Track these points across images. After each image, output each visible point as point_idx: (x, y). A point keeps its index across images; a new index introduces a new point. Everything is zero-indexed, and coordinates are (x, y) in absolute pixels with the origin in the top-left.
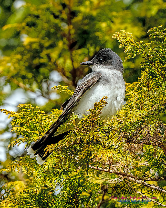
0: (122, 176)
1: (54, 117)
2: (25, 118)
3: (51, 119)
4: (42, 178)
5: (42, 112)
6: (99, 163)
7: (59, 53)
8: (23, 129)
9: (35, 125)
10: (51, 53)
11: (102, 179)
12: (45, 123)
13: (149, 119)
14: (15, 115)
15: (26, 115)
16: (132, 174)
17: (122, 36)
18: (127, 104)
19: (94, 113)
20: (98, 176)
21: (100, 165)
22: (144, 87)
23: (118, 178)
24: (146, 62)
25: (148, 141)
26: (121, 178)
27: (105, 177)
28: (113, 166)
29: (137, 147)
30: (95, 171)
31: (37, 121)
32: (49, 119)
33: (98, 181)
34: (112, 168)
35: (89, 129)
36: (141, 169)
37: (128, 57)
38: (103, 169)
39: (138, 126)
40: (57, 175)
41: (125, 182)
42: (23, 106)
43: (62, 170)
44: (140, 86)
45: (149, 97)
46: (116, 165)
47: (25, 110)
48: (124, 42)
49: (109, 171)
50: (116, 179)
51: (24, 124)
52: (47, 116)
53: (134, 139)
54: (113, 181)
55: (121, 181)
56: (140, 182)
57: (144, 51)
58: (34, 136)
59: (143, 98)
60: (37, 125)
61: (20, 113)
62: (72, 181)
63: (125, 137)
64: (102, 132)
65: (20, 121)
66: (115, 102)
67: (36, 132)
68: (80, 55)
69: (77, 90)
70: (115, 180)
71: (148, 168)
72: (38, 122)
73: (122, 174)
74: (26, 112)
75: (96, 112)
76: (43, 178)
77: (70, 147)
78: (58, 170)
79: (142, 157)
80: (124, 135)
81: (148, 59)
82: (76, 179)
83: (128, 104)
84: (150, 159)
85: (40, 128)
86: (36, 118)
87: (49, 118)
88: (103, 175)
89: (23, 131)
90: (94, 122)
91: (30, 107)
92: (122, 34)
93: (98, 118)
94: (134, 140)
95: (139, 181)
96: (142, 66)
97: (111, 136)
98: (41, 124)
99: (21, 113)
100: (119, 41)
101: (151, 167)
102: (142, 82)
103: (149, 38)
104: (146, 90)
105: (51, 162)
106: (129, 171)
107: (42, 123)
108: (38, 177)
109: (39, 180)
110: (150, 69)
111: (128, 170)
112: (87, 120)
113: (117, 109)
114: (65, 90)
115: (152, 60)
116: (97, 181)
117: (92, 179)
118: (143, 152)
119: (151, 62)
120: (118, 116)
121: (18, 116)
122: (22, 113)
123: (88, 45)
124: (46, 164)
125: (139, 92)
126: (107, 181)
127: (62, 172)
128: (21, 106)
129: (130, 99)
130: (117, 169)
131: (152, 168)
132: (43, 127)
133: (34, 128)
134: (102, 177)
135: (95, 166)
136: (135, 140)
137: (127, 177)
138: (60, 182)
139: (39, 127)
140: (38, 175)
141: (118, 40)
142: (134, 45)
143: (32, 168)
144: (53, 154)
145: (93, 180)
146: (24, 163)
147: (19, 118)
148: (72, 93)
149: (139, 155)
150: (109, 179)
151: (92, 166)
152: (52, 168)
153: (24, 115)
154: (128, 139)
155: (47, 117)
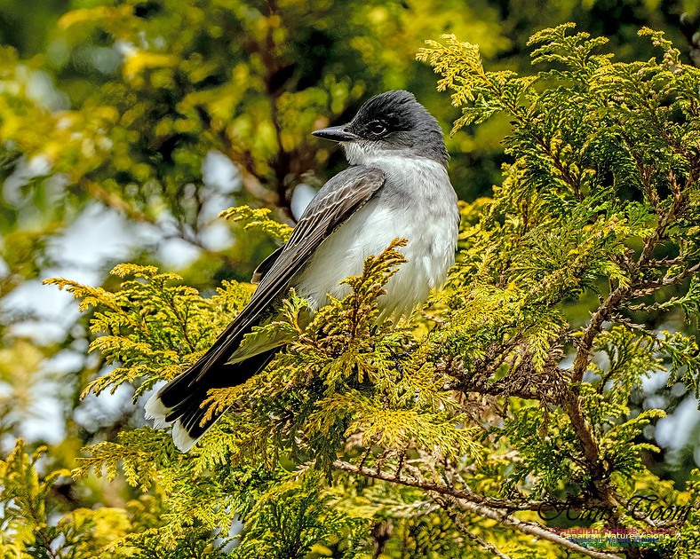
0: (436, 495)
1: (226, 305)
2: (134, 307)
3: (215, 314)
4: (188, 500)
5: (189, 290)
6: (368, 454)
7: (237, 102)
8: (127, 344)
9: (167, 330)
10: (213, 101)
11: (374, 504)
12: (197, 324)
13: (529, 316)
14: (103, 298)
15: (137, 299)
16: (468, 488)
17: (446, 54)
18: (457, 267)
19: (363, 290)
20: (360, 493)
21: (370, 459)
22: (511, 213)
23: (424, 499)
24: (523, 137)
25: (523, 384)
26: (435, 500)
27: (383, 498)
28: (410, 464)
29: (487, 403)
30: (352, 479)
31: (173, 319)
32: (211, 313)
33: (360, 508)
34: (407, 470)
35: (343, 342)
36: (497, 473)
37: (466, 119)
38: (378, 472)
39: (494, 338)
40: (234, 490)
41: (449, 513)
42: (129, 271)
43: (248, 475)
44: (501, 212)
45: (531, 247)
46: (418, 460)
47: (136, 284)
48: (451, 73)
49: (397, 480)
50: (418, 503)
51: (132, 329)
52: (204, 302)
53: (478, 377)
54: (410, 509)
55: (433, 512)
56: (495, 514)
57: (515, 101)
58: (161, 364)
59: (507, 250)
60: (172, 330)
61: (120, 293)
62: (283, 508)
63: (451, 372)
64: (382, 352)
65: (117, 317)
66: (427, 261)
67: (167, 353)
68: (303, 110)
69: (306, 221)
70: (415, 508)
71: (521, 471)
72: (176, 320)
73: (437, 489)
74: (136, 291)
75: (369, 290)
76: (191, 499)
77: (279, 396)
78: (238, 475)
79: (502, 434)
80: (449, 366)
81: (528, 127)
82: (294, 505)
83: (459, 270)
84: (527, 444)
85: (183, 341)
86: (169, 308)
87: (210, 309)
88: (377, 489)
89: (129, 350)
90: (359, 320)
91: (150, 275)
92: (447, 46)
93: (375, 308)
94: (479, 383)
95: (490, 512)
96: (506, 150)
97: (411, 370)
98: (184, 328)
99: (123, 294)
100: (437, 70)
101: (531, 468)
102: (505, 200)
103: (532, 63)
104: (516, 225)
105: (214, 448)
106: (461, 480)
107: (189, 327)
108: (173, 494)
109: (177, 503)
110: (534, 158)
111: (458, 475)
112: (340, 313)
113: (432, 282)
114: (262, 220)
115: (540, 130)
116: (356, 509)
117: (342, 503)
118: (507, 419)
119: (537, 136)
120: (430, 305)
121: (112, 301)
122: (124, 292)
123: (328, 79)
124: (199, 456)
125: (494, 230)
126: (390, 509)
127: (249, 481)
128: (122, 270)
129: (468, 253)
130: (423, 473)
131: (533, 471)
132: (190, 337)
133: (163, 339)
134: (374, 496)
135: (353, 463)
136: (483, 382)
137: (453, 499)
138: (243, 510)
139: (177, 338)
140: (175, 488)
141: (435, 67)
142: (483, 82)
143: (154, 467)
144: (220, 423)
145: (344, 506)
146: (131, 452)
147: (116, 309)
148: (283, 231)
149: (493, 430)
150: (396, 502)
151: (344, 463)
152: (219, 467)
153: (133, 300)
154: (461, 378)
155: (203, 305)
